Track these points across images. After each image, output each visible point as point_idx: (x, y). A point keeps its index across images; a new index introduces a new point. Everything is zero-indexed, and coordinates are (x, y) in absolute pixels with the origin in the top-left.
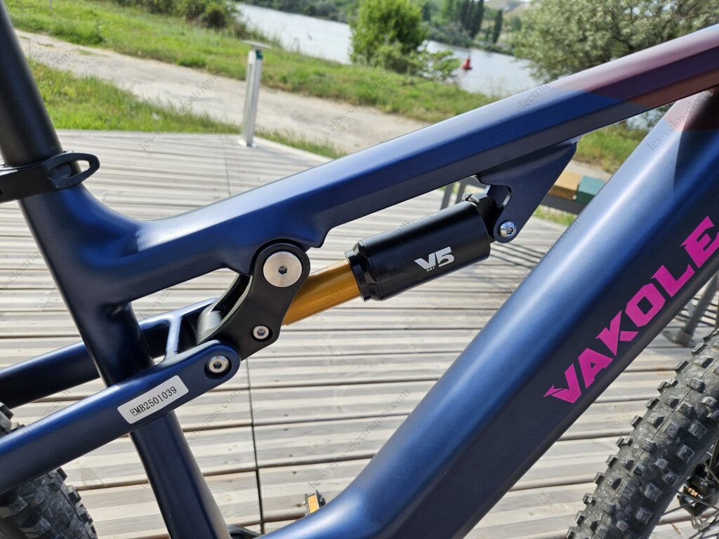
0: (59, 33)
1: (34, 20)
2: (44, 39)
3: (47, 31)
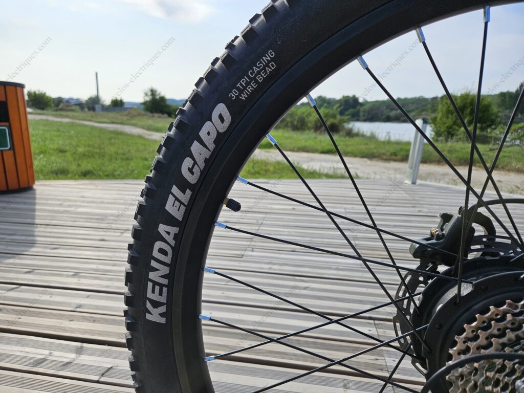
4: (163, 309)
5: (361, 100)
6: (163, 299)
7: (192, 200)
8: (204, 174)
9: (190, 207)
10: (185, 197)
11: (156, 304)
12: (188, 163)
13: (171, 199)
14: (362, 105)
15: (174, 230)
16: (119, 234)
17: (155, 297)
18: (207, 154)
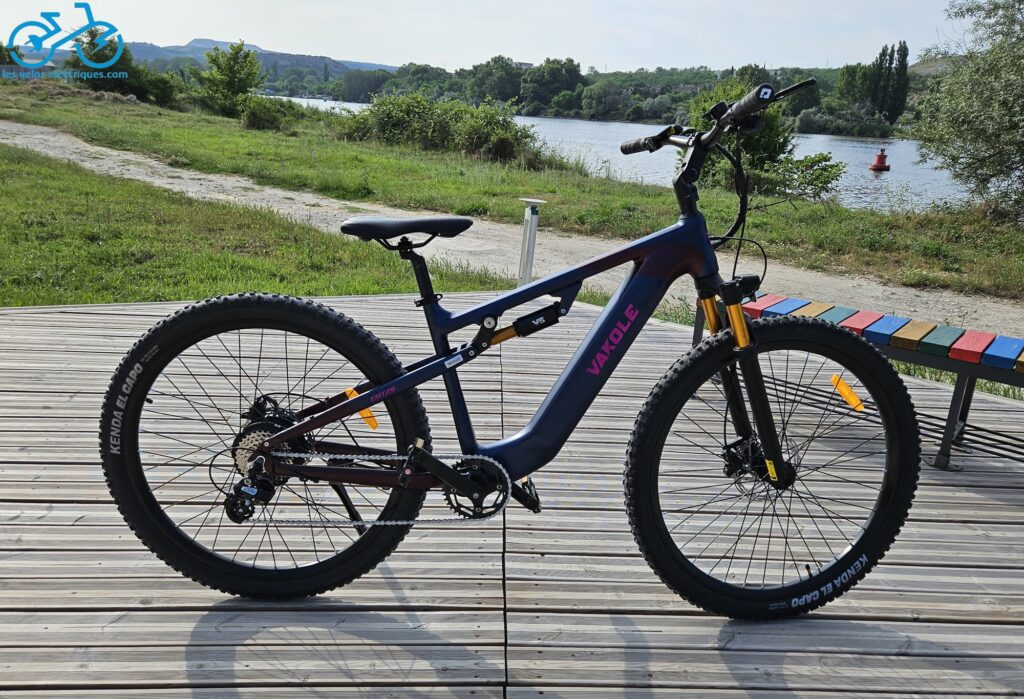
0: (325, 189)
1: (297, 176)
2: (309, 197)
3: (311, 188)
4: (118, 448)
5: (584, 71)
6: (118, 443)
7: (128, 401)
8: (133, 389)
9: (128, 403)
10: (125, 399)
11: (115, 446)
12: (125, 386)
13: (118, 401)
14: (585, 81)
15: (121, 413)
16: (68, 399)
17: (114, 443)
18: (133, 382)
